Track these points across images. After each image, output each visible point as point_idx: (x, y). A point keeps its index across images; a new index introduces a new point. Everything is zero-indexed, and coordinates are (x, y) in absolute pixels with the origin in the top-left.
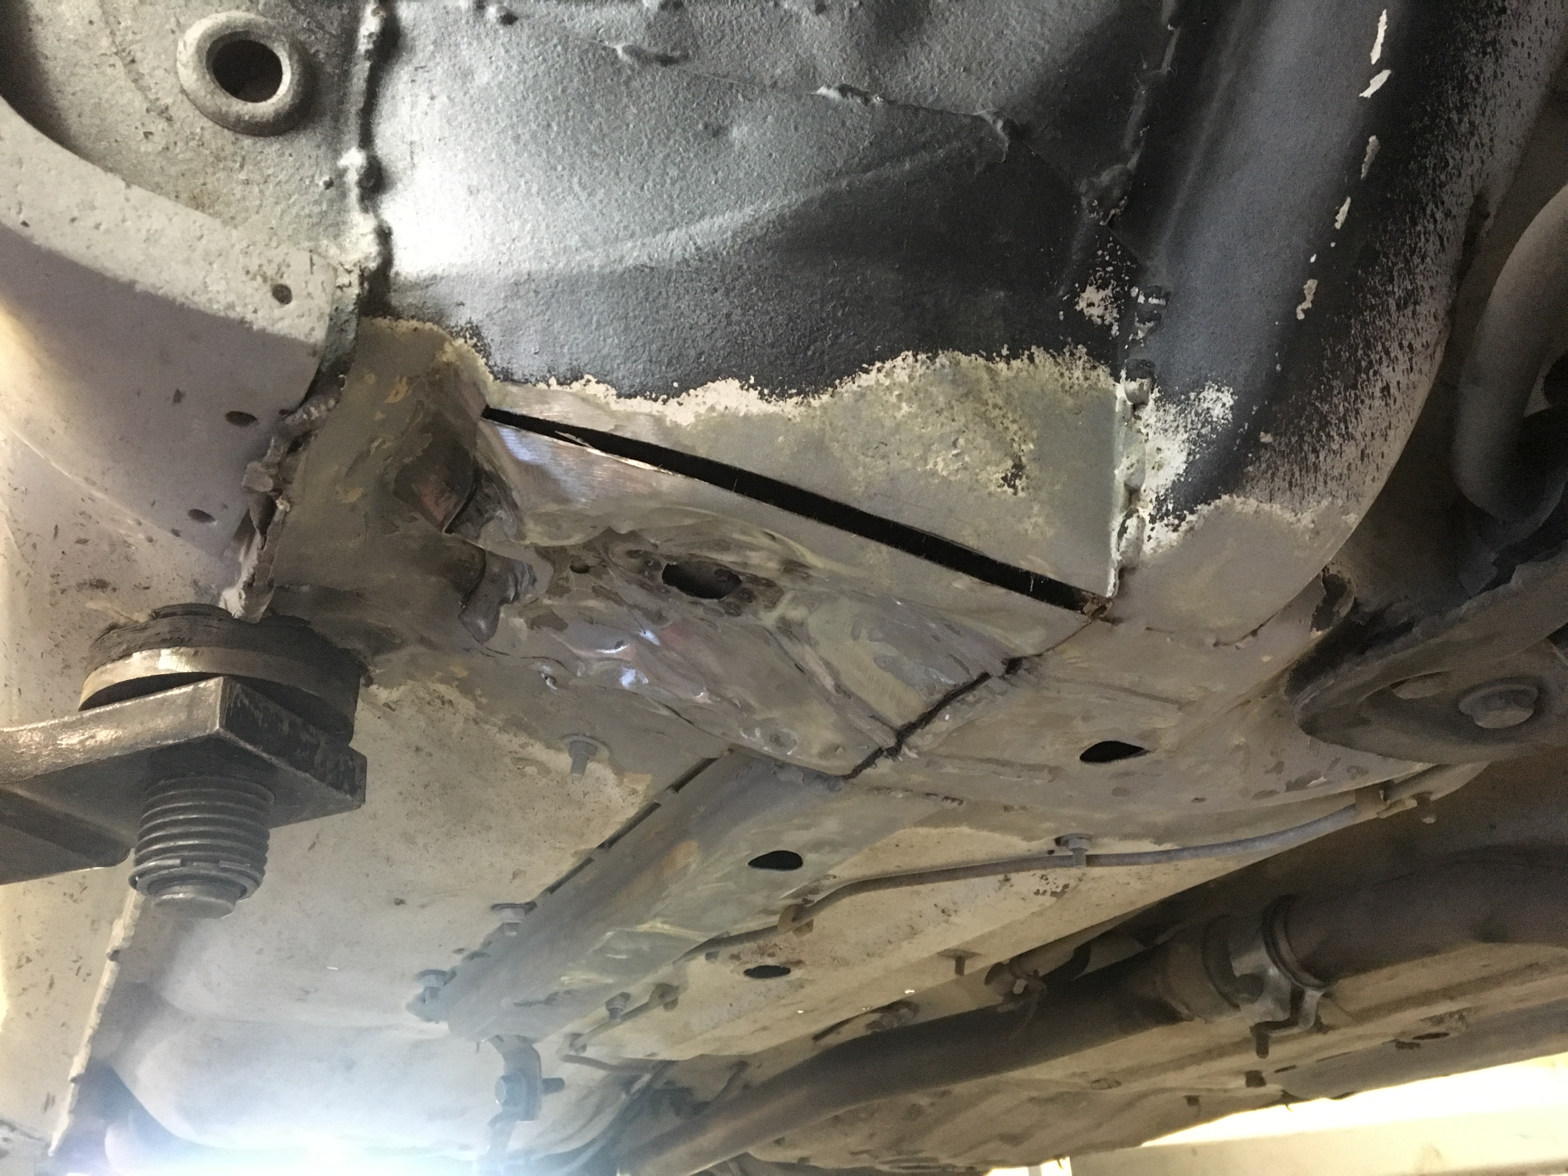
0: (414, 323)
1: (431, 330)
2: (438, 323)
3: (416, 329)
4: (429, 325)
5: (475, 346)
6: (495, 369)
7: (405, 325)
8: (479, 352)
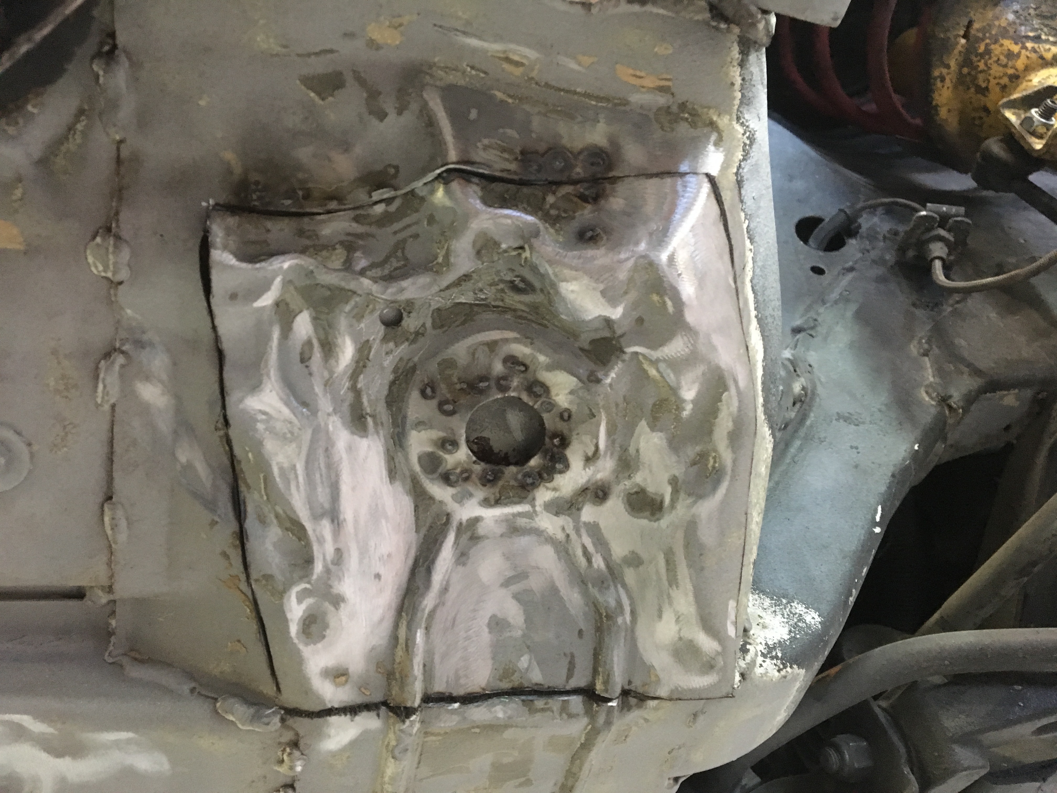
0: (738, 81)
1: (734, 98)
2: (741, 103)
3: (733, 84)
4: (739, 95)
5: (745, 144)
6: (741, 170)
7: (735, 74)
8: (744, 150)
